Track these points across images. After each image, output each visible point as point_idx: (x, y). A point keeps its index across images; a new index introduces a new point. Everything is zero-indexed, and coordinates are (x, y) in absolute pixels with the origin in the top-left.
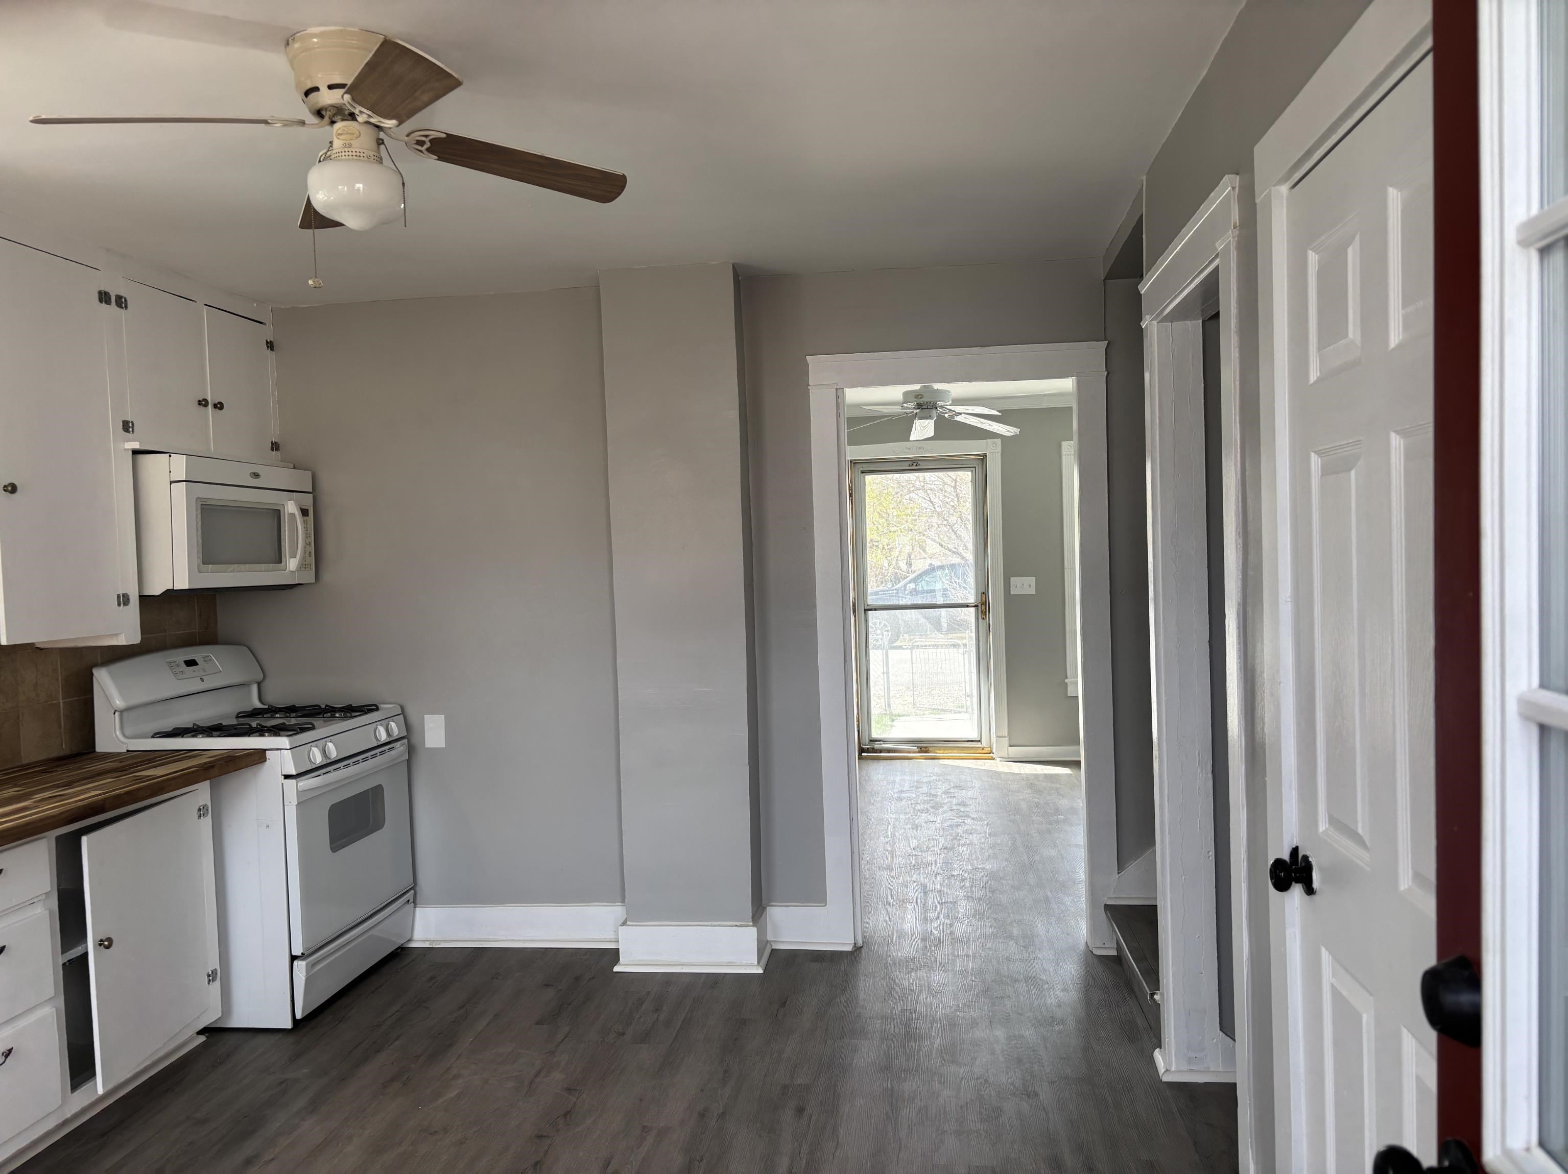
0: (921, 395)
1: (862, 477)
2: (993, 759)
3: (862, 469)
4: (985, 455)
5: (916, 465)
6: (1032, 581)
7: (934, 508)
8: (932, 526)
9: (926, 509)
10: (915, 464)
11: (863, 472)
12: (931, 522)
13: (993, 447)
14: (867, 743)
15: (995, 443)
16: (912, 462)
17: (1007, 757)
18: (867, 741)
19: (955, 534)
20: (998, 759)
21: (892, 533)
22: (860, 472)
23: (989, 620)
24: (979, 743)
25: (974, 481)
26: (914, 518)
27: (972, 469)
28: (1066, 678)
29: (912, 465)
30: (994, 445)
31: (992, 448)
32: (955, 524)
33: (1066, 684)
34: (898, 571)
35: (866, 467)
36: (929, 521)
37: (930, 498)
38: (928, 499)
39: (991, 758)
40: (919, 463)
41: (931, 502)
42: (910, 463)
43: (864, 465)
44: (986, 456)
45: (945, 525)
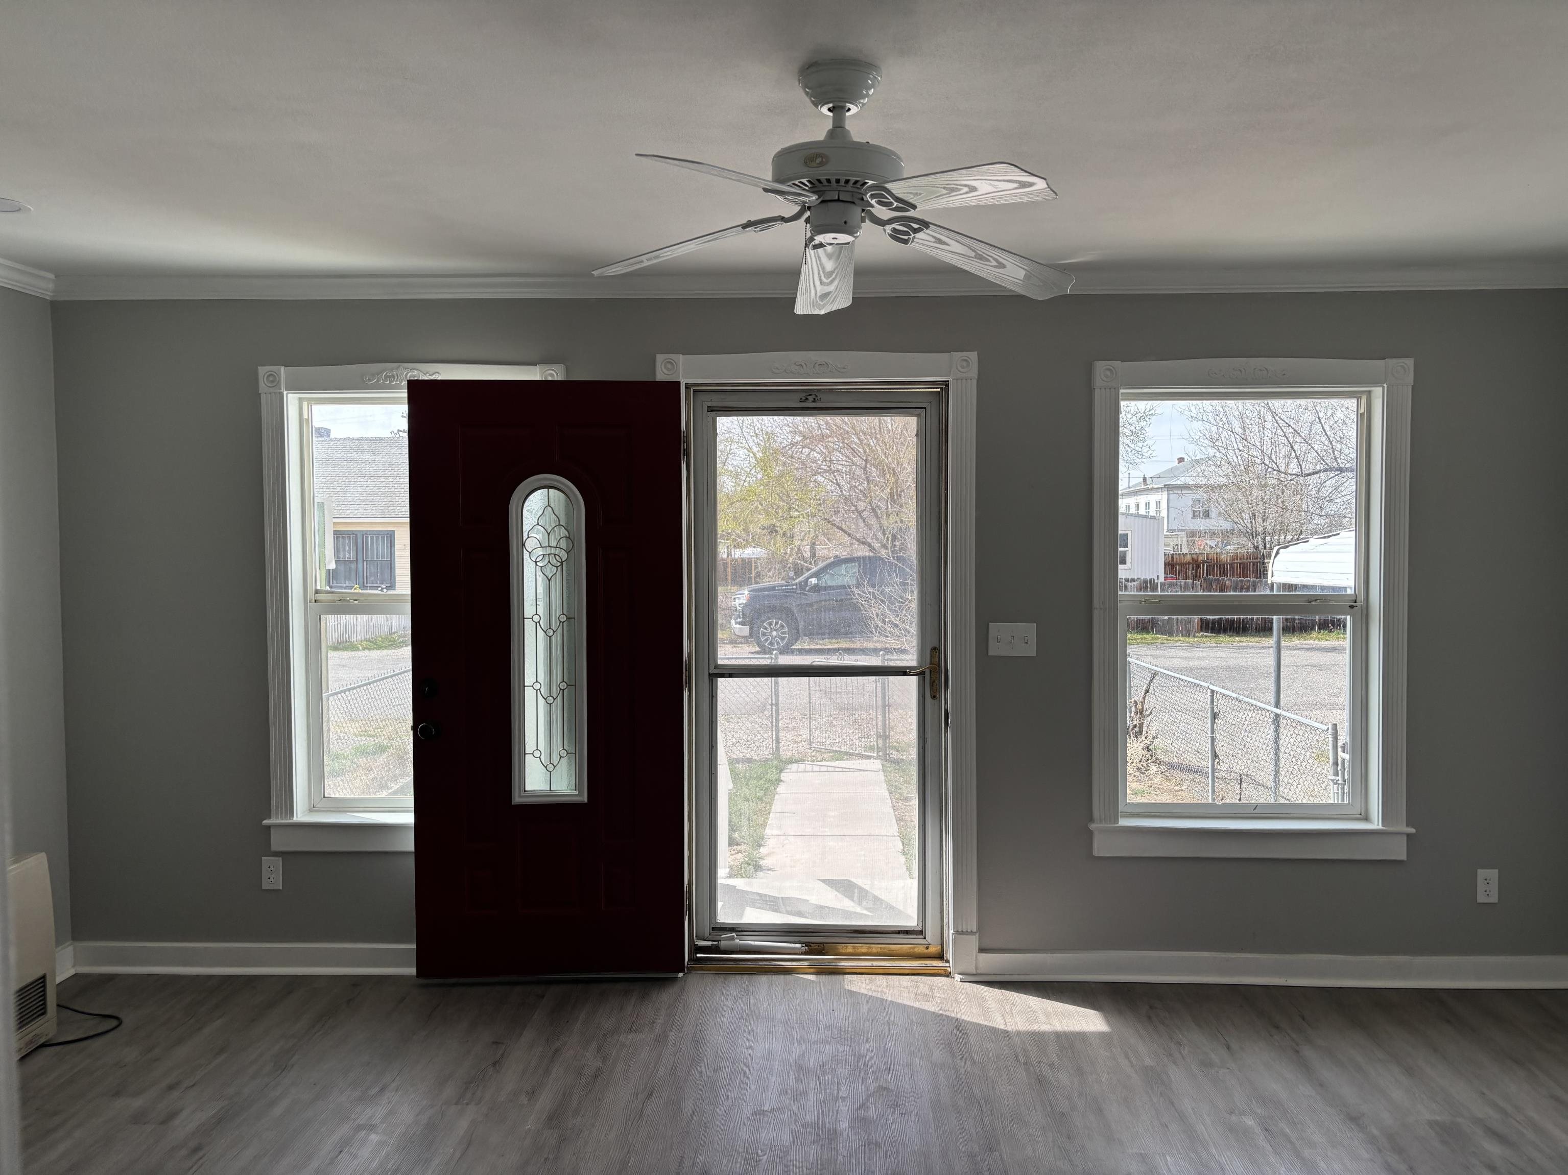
0: (821, 155)
1: (710, 419)
2: (948, 975)
3: (709, 404)
4: (946, 383)
5: (814, 401)
6: (1029, 630)
7: (841, 491)
8: (839, 512)
9: (832, 492)
10: (811, 398)
11: (711, 409)
12: (837, 508)
13: (963, 367)
14: (707, 934)
15: (966, 360)
16: (805, 394)
17: (975, 972)
18: (707, 931)
19: (864, 521)
20: (958, 977)
21: (793, 519)
22: (706, 409)
23: (946, 703)
24: (921, 936)
25: (922, 435)
26: (819, 502)
27: (919, 411)
28: (1091, 820)
29: (807, 399)
30: (965, 364)
31: (960, 368)
32: (864, 510)
33: (1090, 833)
34: (799, 562)
35: (716, 401)
36: (836, 506)
37: (836, 480)
38: (835, 481)
39: (943, 972)
40: (820, 395)
41: (838, 484)
42: (803, 395)
43: (715, 397)
44: (947, 386)
45: (853, 512)
